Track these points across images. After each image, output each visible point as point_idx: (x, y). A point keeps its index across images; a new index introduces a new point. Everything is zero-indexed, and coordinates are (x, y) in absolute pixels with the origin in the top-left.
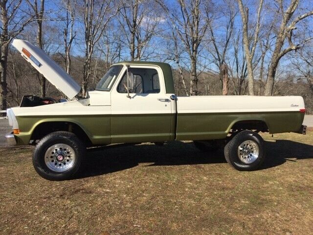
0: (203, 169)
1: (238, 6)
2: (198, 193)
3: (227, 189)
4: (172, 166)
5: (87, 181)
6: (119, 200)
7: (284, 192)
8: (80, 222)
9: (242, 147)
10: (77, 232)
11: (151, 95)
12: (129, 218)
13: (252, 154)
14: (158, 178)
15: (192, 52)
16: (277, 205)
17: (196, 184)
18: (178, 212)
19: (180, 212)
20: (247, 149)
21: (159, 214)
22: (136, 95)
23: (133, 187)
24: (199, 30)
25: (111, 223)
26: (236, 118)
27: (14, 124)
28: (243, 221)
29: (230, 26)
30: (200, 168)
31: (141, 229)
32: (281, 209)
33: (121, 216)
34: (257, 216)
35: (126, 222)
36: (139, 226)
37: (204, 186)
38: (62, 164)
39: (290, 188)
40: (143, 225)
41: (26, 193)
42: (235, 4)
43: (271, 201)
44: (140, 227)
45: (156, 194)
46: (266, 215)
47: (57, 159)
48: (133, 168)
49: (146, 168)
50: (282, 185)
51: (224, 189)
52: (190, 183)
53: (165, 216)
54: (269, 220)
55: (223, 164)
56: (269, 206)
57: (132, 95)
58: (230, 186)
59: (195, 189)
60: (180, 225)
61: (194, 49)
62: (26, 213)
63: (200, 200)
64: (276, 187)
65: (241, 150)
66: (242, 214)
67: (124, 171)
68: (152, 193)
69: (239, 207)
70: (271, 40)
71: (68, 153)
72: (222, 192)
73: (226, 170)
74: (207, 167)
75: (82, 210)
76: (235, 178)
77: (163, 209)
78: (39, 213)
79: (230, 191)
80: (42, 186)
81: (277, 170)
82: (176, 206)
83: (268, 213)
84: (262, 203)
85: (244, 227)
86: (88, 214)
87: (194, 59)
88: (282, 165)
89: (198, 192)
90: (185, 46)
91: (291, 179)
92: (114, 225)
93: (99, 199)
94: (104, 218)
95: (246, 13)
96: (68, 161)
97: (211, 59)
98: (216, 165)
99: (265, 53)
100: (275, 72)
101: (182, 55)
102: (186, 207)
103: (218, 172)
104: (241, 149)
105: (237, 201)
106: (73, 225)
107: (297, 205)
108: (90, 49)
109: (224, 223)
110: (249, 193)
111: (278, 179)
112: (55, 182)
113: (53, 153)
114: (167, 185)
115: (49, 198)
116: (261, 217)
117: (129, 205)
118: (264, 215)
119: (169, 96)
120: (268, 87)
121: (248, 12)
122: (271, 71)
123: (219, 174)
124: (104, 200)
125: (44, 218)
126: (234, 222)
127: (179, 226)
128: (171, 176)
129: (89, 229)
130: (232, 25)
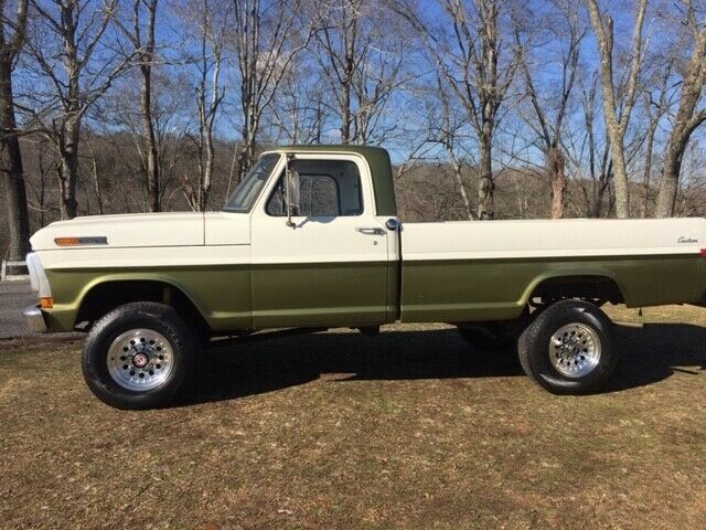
0: (469, 388)
1: (588, 13)
2: (442, 443)
3: (514, 435)
4: (398, 382)
5: (200, 411)
6: (259, 453)
7: (651, 445)
8: (161, 499)
9: (559, 339)
10: (151, 519)
11: (340, 221)
12: (272, 494)
13: (583, 354)
14: (357, 408)
15: (481, 123)
16: (627, 474)
17: (444, 422)
18: (385, 484)
19: (390, 484)
20: (571, 342)
21: (340, 487)
22: (307, 221)
23: (297, 426)
24: (498, 72)
25: (228, 504)
26: (547, 270)
27: (42, 286)
28: (537, 508)
29: (571, 60)
30: (462, 385)
31: (294, 518)
32: (637, 482)
33: (255, 490)
34: (573, 498)
35: (261, 503)
36: (289, 512)
37: (461, 428)
38: (147, 374)
39: (671, 436)
40: (299, 511)
41: (64, 434)
42: (582, 11)
43: (616, 464)
44: (291, 515)
45: (347, 444)
46: (595, 496)
47: (134, 363)
48: (307, 385)
49: (335, 386)
50: (652, 427)
51: (506, 434)
52: (429, 420)
53: (355, 492)
54: (600, 509)
55: (519, 379)
56: (608, 477)
57: (297, 220)
58: (523, 428)
59: (437, 433)
60: (384, 513)
61: (487, 115)
62: (53, 476)
63: (443, 458)
64: (634, 434)
65: (557, 347)
66: (537, 492)
67: (285, 391)
68: (338, 440)
69: (533, 477)
70: (674, 89)
71: (159, 349)
72: (501, 442)
73: (523, 393)
74: (478, 384)
75: (173, 475)
76: (541, 411)
77: (352, 476)
78: (78, 477)
79: (521, 440)
80: (100, 420)
81: (648, 394)
82: (384, 471)
83: (600, 493)
84: (591, 469)
85: (534, 522)
86: (183, 482)
87: (486, 140)
88: (664, 381)
89: (443, 440)
90: (464, 110)
91: (677, 416)
92: (236, 509)
93: (215, 452)
94: (217, 493)
95: (607, 29)
96: (158, 366)
97: (529, 137)
98: (502, 381)
99: (656, 122)
100: (679, 163)
101: (459, 132)
102: (408, 472)
103: (502, 396)
104: (558, 343)
105: (533, 462)
106: (146, 506)
107: (677, 475)
108: (252, 124)
109: (488, 511)
110: (566, 444)
111: (644, 414)
112: (130, 412)
113: (126, 349)
114: (376, 424)
115: (108, 446)
116: (583, 501)
117: (278, 466)
118: (591, 497)
119: (382, 222)
120: (663, 199)
121: (611, 27)
122: (670, 162)
123: (504, 401)
124: (226, 453)
125: (87, 488)
126: (512, 509)
127: (382, 515)
128: (390, 404)
129: (178, 515)
130: (575, 59)
